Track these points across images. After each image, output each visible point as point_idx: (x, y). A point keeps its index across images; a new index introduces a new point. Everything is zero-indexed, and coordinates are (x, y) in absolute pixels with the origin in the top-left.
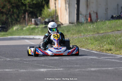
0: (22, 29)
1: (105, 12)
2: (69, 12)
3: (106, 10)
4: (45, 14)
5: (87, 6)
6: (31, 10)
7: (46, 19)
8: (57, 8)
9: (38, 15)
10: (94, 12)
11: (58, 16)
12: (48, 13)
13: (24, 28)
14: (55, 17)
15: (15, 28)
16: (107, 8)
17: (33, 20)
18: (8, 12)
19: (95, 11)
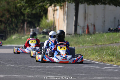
0: (21, 38)
1: (102, 25)
2: (67, 23)
3: (103, 22)
4: (43, 25)
5: (85, 18)
6: (29, 19)
7: (44, 29)
8: (55, 19)
9: (36, 25)
10: (91, 24)
11: (55, 27)
12: (46, 23)
13: (23, 38)
14: (53, 27)
15: (14, 37)
16: (104, 21)
17: (31, 30)
18: (6, 21)
19: (93, 24)
